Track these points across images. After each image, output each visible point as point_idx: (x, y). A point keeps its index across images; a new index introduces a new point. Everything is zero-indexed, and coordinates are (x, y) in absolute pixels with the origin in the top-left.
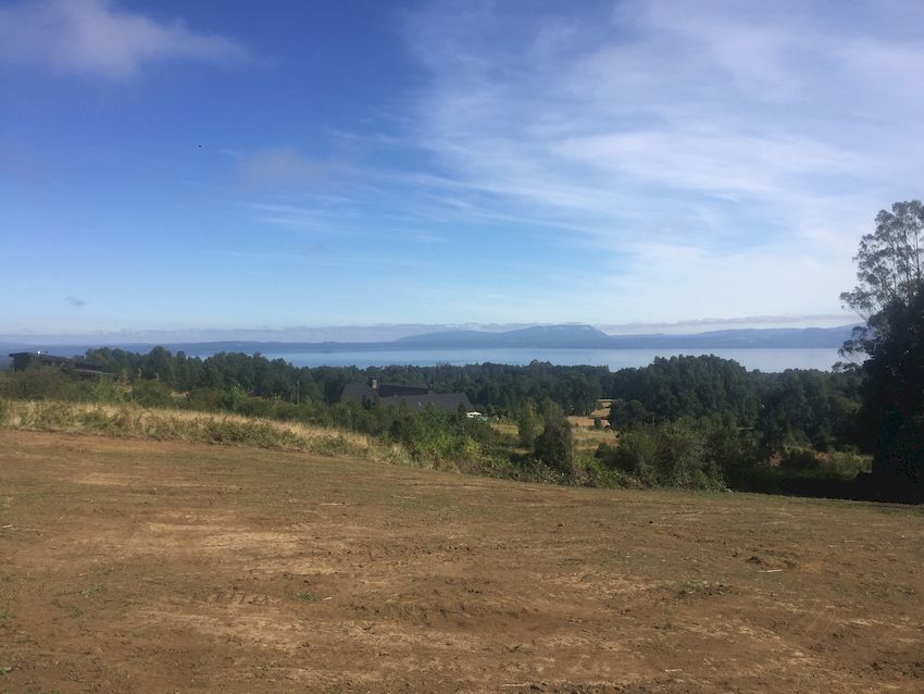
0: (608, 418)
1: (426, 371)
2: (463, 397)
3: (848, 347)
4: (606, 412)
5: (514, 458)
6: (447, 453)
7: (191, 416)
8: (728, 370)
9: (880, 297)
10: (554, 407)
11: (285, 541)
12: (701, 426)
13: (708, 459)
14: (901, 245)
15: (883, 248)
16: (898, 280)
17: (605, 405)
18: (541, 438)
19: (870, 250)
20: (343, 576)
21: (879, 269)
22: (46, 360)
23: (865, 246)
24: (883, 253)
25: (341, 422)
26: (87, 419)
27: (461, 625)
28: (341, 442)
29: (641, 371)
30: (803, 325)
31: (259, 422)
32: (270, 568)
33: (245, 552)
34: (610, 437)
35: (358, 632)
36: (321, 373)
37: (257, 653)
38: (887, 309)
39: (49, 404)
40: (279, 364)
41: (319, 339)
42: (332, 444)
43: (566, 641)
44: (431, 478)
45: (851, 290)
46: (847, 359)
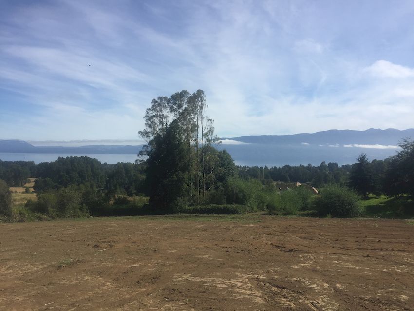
0: (33, 187)
3: (141, 153)
4: (32, 184)
9: (153, 134)
10: (3, 183)
13: (82, 203)
14: (161, 113)
15: (154, 114)
16: (159, 128)
17: (32, 181)
19: (150, 115)
21: (152, 123)
23: (148, 113)
24: (154, 116)
30: (125, 144)
34: (33, 197)
38: (155, 138)
45: (142, 130)
46: (141, 158)
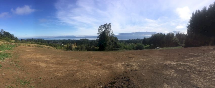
1: (58, 40)
2: (61, 43)
3: (97, 38)
4: (76, 44)
5: (67, 49)
6: (60, 48)
7: (35, 45)
8: (87, 40)
9: (100, 33)
10: (71, 44)
11: (44, 57)
12: (85, 45)
13: (85, 48)
18: (69, 47)
19: (99, 29)
20: (50, 60)
21: (100, 31)
22: (24, 40)
25: (49, 45)
26: (27, 45)
27: (61, 65)
28: (49, 47)
29: (79, 40)
30: (94, 36)
31: (41, 45)
32: (43, 59)
33: (41, 57)
34: (76, 46)
35: (51, 65)
36: (47, 41)
37: (42, 67)
39: (24, 44)
40: (43, 40)
41: (47, 37)
42: (48, 47)
43: (71, 66)
44: (58, 51)
45: (98, 33)
46: (97, 39)
